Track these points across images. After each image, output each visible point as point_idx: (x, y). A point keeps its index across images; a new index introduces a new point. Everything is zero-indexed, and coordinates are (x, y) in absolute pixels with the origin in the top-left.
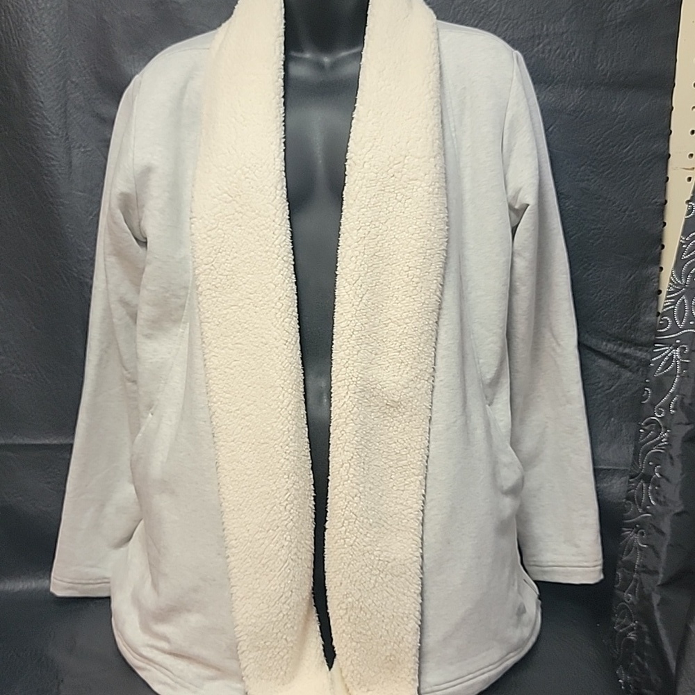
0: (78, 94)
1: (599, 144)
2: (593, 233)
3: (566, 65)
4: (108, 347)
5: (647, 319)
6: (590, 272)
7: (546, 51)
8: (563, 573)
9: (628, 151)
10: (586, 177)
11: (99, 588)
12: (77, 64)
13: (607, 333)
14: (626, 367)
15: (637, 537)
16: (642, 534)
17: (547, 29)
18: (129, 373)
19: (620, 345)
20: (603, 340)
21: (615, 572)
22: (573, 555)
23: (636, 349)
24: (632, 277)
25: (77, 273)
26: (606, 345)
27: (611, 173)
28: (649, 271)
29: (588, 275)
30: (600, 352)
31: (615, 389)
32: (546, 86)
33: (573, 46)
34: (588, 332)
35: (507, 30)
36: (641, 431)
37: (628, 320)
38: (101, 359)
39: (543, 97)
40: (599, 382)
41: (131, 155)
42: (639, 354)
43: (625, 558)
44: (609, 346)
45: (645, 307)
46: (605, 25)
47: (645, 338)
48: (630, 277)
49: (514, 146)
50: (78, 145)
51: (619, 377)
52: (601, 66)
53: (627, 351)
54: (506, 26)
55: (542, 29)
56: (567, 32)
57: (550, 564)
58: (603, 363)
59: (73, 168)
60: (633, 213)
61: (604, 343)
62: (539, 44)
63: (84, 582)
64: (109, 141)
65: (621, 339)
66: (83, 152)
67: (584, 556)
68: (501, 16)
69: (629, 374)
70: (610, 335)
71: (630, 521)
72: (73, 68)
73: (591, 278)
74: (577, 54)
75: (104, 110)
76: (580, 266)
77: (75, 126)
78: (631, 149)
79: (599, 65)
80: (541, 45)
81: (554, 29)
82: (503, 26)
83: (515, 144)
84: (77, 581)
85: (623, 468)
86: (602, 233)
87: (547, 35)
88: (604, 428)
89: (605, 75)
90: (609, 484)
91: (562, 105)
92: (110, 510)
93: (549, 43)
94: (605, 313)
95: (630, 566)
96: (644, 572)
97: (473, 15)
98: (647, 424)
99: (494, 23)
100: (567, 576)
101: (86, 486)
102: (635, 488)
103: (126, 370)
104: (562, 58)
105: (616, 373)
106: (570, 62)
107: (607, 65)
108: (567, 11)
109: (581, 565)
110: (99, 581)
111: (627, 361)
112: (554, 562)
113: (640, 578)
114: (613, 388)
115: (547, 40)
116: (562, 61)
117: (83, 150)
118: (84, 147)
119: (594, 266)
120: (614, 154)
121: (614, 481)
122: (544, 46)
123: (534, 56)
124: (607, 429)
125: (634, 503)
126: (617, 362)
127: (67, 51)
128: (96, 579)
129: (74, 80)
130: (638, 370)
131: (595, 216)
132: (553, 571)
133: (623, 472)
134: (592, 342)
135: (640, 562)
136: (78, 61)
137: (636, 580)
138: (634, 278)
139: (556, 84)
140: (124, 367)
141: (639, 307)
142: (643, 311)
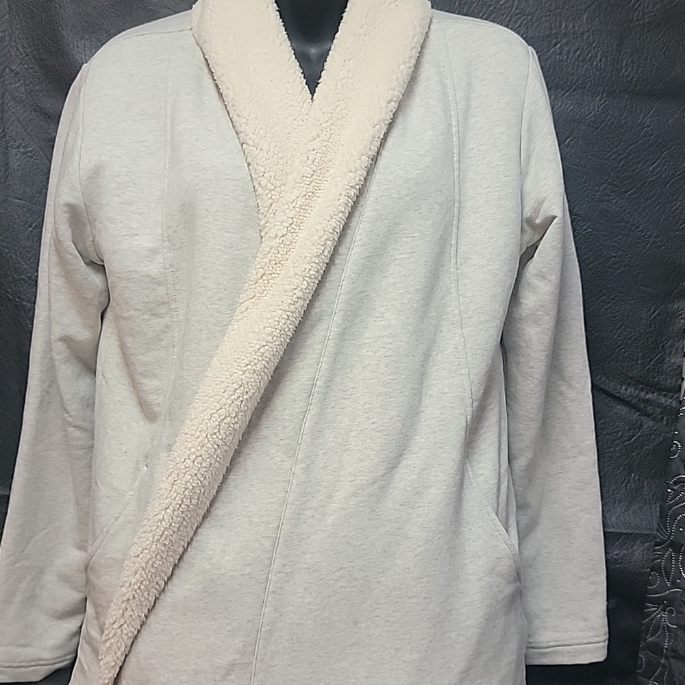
0: (18, 84)
1: (622, 159)
2: (614, 261)
3: (587, 69)
4: (50, 386)
5: (673, 361)
6: (609, 305)
7: (565, 52)
8: (568, 652)
9: (654, 169)
10: (606, 198)
11: (34, 671)
12: (18, 50)
13: (627, 376)
14: (649, 415)
15: (665, 615)
16: (671, 612)
17: (566, 27)
18: (71, 416)
19: (642, 390)
20: (622, 383)
21: (638, 654)
22: (581, 631)
23: (659, 395)
24: (656, 313)
25: (11, 295)
26: (626, 389)
27: (634, 193)
28: (676, 307)
29: (607, 309)
30: (619, 398)
31: (636, 439)
32: (564, 91)
33: (595, 48)
34: (605, 374)
35: (520, 26)
36: (669, 490)
37: (651, 361)
38: (42, 401)
39: (559, 104)
40: (618, 432)
41: (77, 158)
42: (663, 400)
43: (650, 639)
44: (629, 391)
45: (670, 347)
46: (631, 25)
47: (670, 382)
48: (654, 312)
49: (533, 151)
50: (17, 144)
51: (641, 426)
52: (625, 72)
53: (649, 396)
54: (519, 22)
55: (560, 27)
56: (588, 31)
57: (552, 644)
58: (622, 410)
59: (10, 170)
60: (658, 239)
61: (624, 388)
62: (556, 44)
63: (15, 665)
64: (52, 141)
65: (642, 383)
66: (23, 153)
67: (595, 630)
68: (513, 11)
69: (651, 423)
70: (631, 378)
71: (657, 595)
72: (13, 53)
73: (610, 313)
74: (599, 57)
75: (48, 104)
76: (597, 299)
77: (13, 121)
78: (657, 166)
79: (623, 71)
80: (558, 46)
81: (574, 27)
82: (516, 22)
83: (534, 149)
84: (6, 664)
85: (647, 532)
86: (622, 261)
87: (565, 34)
88: (624, 485)
89: (631, 81)
90: (630, 551)
91: (581, 114)
92: (50, 578)
93: (567, 44)
94: (626, 352)
95: (656, 649)
96: (674, 657)
97: (482, 8)
98: (675, 483)
99: (506, 18)
100: (574, 656)
101: (22, 551)
102: (661, 556)
103: (68, 413)
104: (582, 61)
105: (637, 421)
106: (590, 65)
107: (632, 70)
108: (589, 7)
109: (592, 640)
110: (33, 663)
111: (650, 409)
112: (558, 641)
113: (669, 664)
114: (634, 438)
115: (565, 40)
116: (582, 64)
117: (22, 150)
118: (24, 147)
119: (613, 299)
120: (639, 172)
121: (635, 548)
122: (562, 46)
123: (550, 57)
124: (626, 486)
125: (661, 575)
126: (638, 410)
127: (7, 33)
128: (29, 662)
129: (14, 68)
130: (662, 418)
131: (615, 242)
132: (555, 652)
133: (646, 537)
134: (610, 386)
135: (669, 645)
136: (19, 46)
137: (664, 666)
138: (658, 314)
139: (574, 90)
140: (65, 409)
141: (663, 347)
142: (667, 351)
